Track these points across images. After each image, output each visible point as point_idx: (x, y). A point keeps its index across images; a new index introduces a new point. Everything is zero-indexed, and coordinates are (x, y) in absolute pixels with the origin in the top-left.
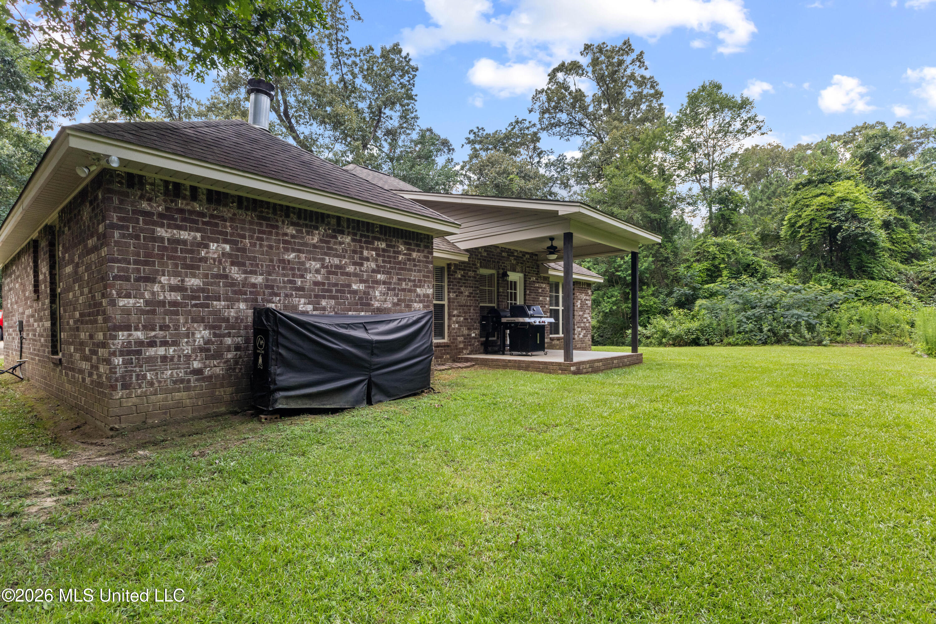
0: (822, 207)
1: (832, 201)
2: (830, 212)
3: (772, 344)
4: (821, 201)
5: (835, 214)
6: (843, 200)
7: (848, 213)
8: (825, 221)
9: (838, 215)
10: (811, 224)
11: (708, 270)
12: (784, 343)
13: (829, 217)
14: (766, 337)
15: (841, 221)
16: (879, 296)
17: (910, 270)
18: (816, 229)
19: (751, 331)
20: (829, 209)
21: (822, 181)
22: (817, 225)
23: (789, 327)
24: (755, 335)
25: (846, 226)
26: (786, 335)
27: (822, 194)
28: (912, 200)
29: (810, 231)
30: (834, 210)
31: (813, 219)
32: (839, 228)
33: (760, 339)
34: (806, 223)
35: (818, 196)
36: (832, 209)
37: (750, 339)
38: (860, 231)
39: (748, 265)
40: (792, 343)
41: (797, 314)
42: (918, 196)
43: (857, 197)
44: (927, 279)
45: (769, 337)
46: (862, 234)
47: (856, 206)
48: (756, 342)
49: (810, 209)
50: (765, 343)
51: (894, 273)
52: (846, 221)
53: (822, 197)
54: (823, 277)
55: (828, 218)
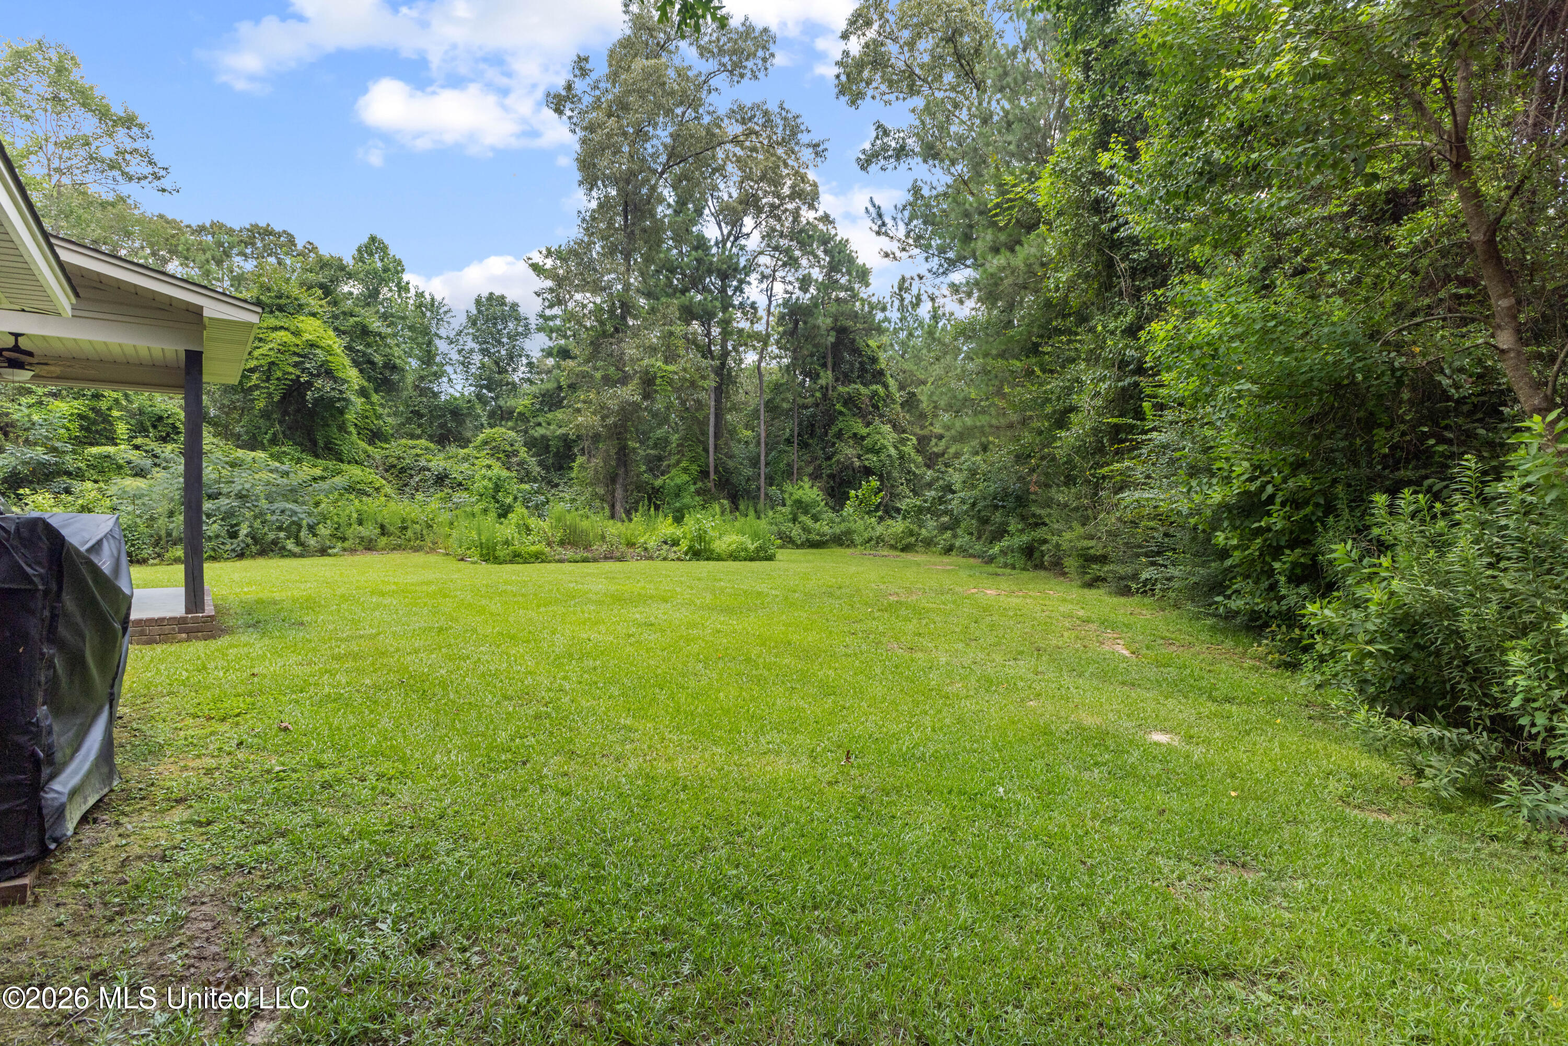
0: (284, 349)
1: (299, 342)
2: (297, 359)
3: (253, 557)
4: (285, 339)
5: (303, 362)
6: (313, 345)
7: (321, 366)
8: (291, 370)
9: (308, 366)
10: (269, 369)
11: (81, 417)
12: (271, 554)
13: (296, 365)
14: (243, 545)
15: (311, 374)
16: (358, 486)
17: (376, 453)
18: (278, 379)
19: (217, 536)
20: (295, 354)
21: (281, 309)
22: (279, 374)
23: (280, 529)
24: (223, 544)
25: (319, 383)
26: (275, 542)
27: (282, 328)
28: (372, 363)
29: (268, 380)
30: (301, 356)
31: (273, 363)
32: (309, 384)
33: (233, 550)
34: (262, 366)
35: (275, 329)
36: (298, 355)
37: (214, 550)
38: (335, 394)
39: (160, 418)
40: (284, 553)
41: (291, 510)
42: (378, 359)
43: (329, 346)
44: (394, 466)
45: (248, 546)
46: (339, 400)
47: (329, 358)
48: (225, 556)
49: (267, 347)
50: (241, 556)
51: (363, 456)
52: (318, 375)
53: (282, 333)
54: (284, 452)
55: (294, 366)
